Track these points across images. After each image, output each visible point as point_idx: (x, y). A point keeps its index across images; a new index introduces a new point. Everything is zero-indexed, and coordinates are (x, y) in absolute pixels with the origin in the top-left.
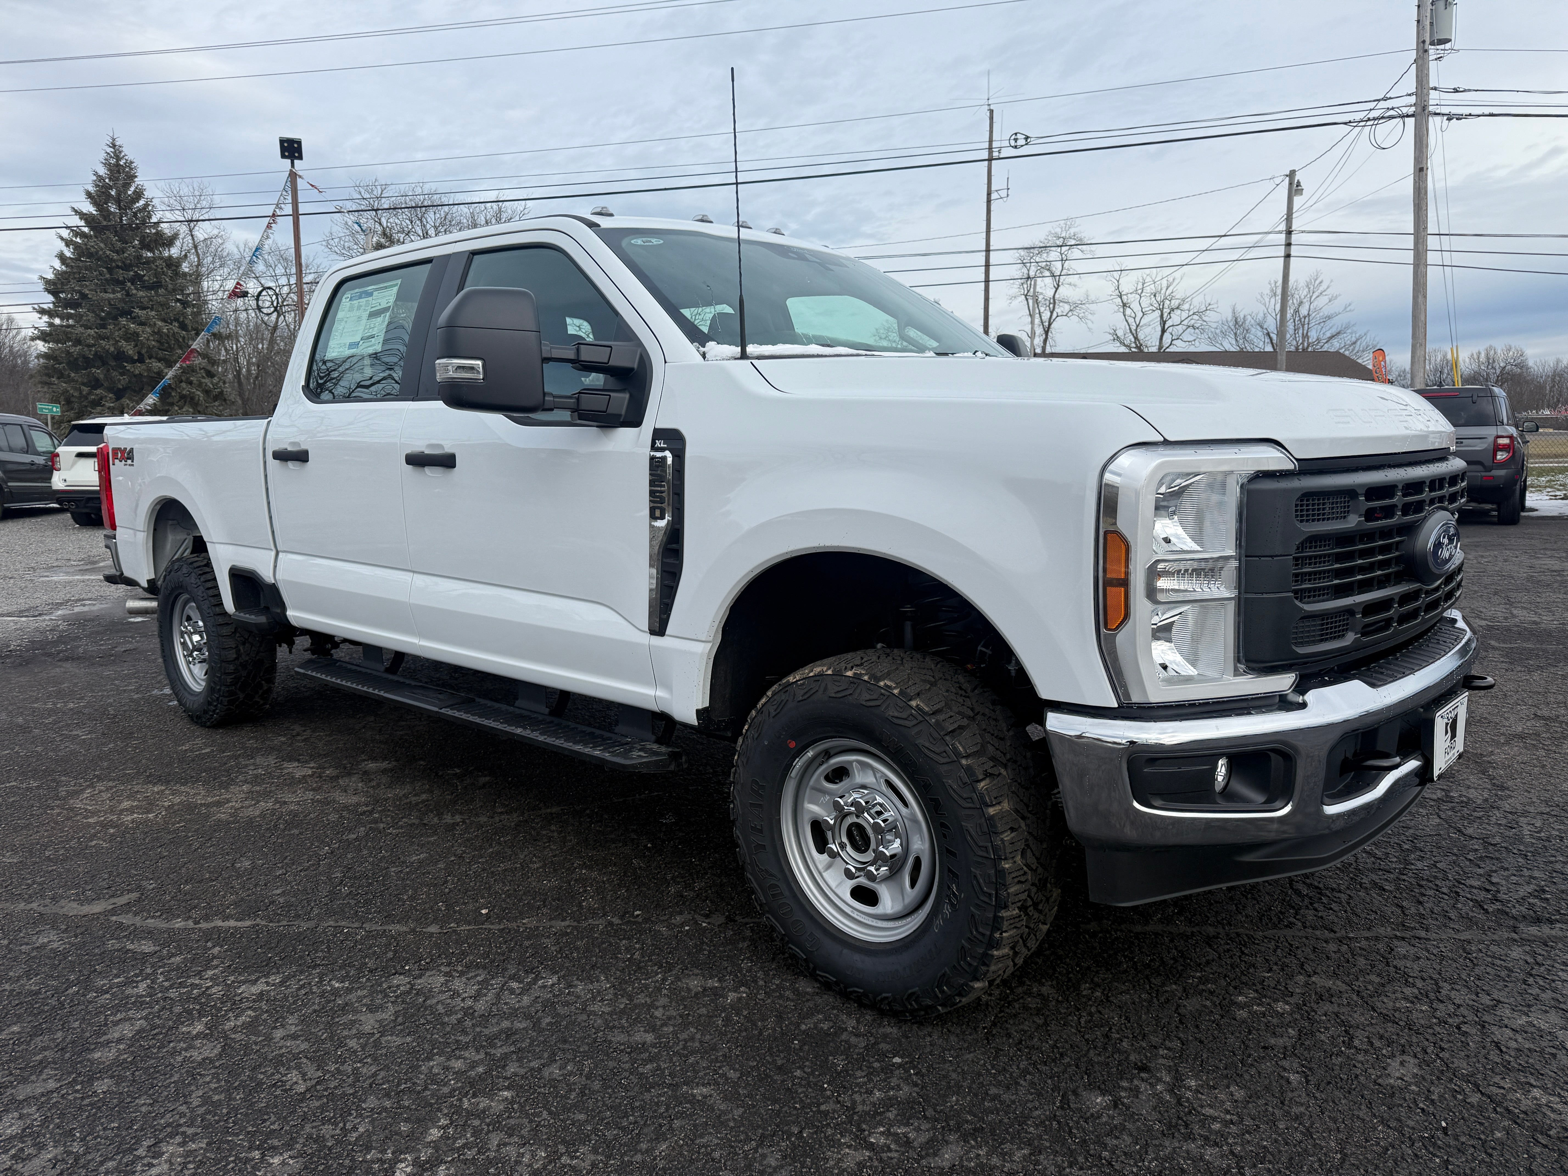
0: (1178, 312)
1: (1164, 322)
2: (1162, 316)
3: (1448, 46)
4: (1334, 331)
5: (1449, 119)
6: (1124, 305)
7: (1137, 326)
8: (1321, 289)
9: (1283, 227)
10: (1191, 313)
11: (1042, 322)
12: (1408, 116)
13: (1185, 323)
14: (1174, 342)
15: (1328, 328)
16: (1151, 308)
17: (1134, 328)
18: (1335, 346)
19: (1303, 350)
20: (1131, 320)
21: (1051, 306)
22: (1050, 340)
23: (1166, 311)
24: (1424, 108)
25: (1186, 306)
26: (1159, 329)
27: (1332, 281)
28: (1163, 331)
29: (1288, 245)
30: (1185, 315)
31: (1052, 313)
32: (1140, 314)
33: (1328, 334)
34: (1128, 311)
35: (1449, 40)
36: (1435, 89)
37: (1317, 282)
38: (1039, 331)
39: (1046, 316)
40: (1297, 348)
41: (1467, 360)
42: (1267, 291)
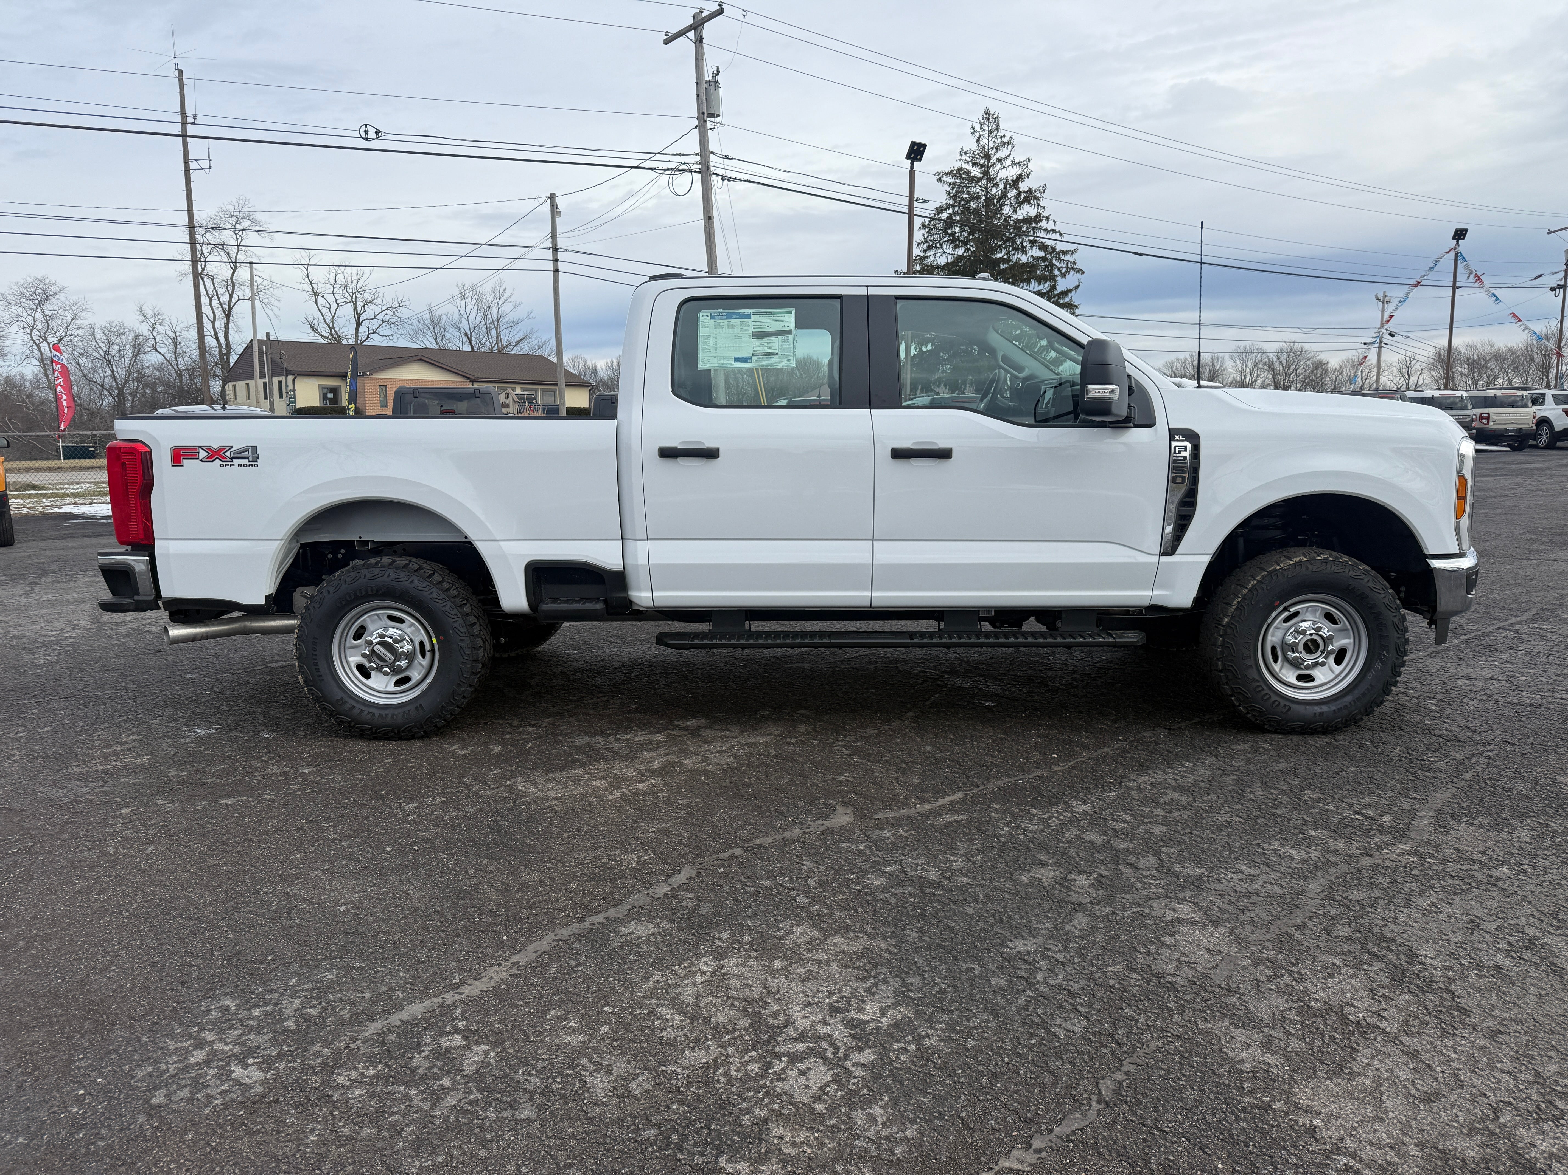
0: (371, 306)
1: (359, 316)
2: (355, 308)
3: (717, 120)
4: (520, 335)
5: (723, 180)
6: (316, 294)
7: (333, 317)
8: (506, 295)
9: (549, 243)
10: (385, 308)
11: (221, 304)
12: (695, 172)
13: (379, 317)
14: (371, 336)
15: (515, 332)
16: (345, 300)
17: (328, 319)
18: (524, 349)
19: (499, 352)
20: (324, 311)
21: (230, 288)
22: (231, 324)
23: (359, 304)
24: (708, 167)
25: (379, 301)
26: (354, 322)
27: (514, 290)
28: (359, 324)
29: (556, 260)
30: (378, 309)
31: (231, 296)
32: (334, 306)
33: (517, 339)
34: (321, 301)
35: (718, 116)
36: (713, 153)
37: (502, 289)
38: (219, 313)
39: (225, 298)
40: (491, 349)
41: (604, 367)
42: (456, 292)
